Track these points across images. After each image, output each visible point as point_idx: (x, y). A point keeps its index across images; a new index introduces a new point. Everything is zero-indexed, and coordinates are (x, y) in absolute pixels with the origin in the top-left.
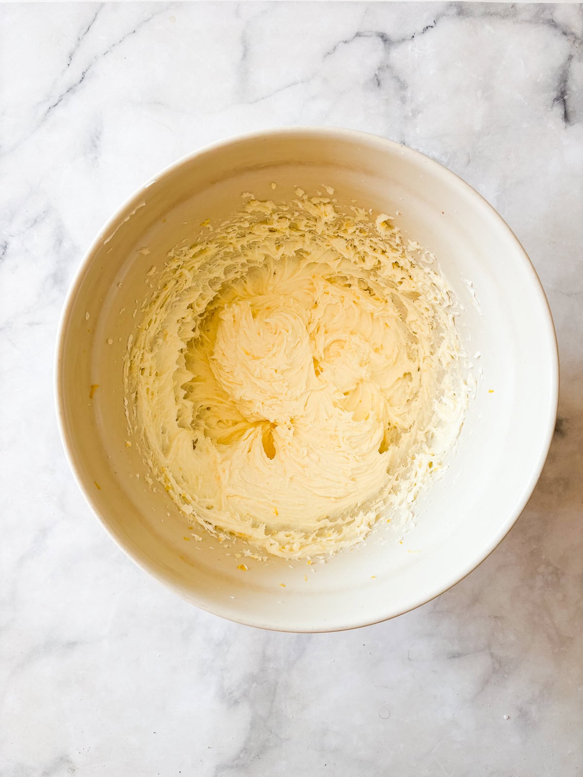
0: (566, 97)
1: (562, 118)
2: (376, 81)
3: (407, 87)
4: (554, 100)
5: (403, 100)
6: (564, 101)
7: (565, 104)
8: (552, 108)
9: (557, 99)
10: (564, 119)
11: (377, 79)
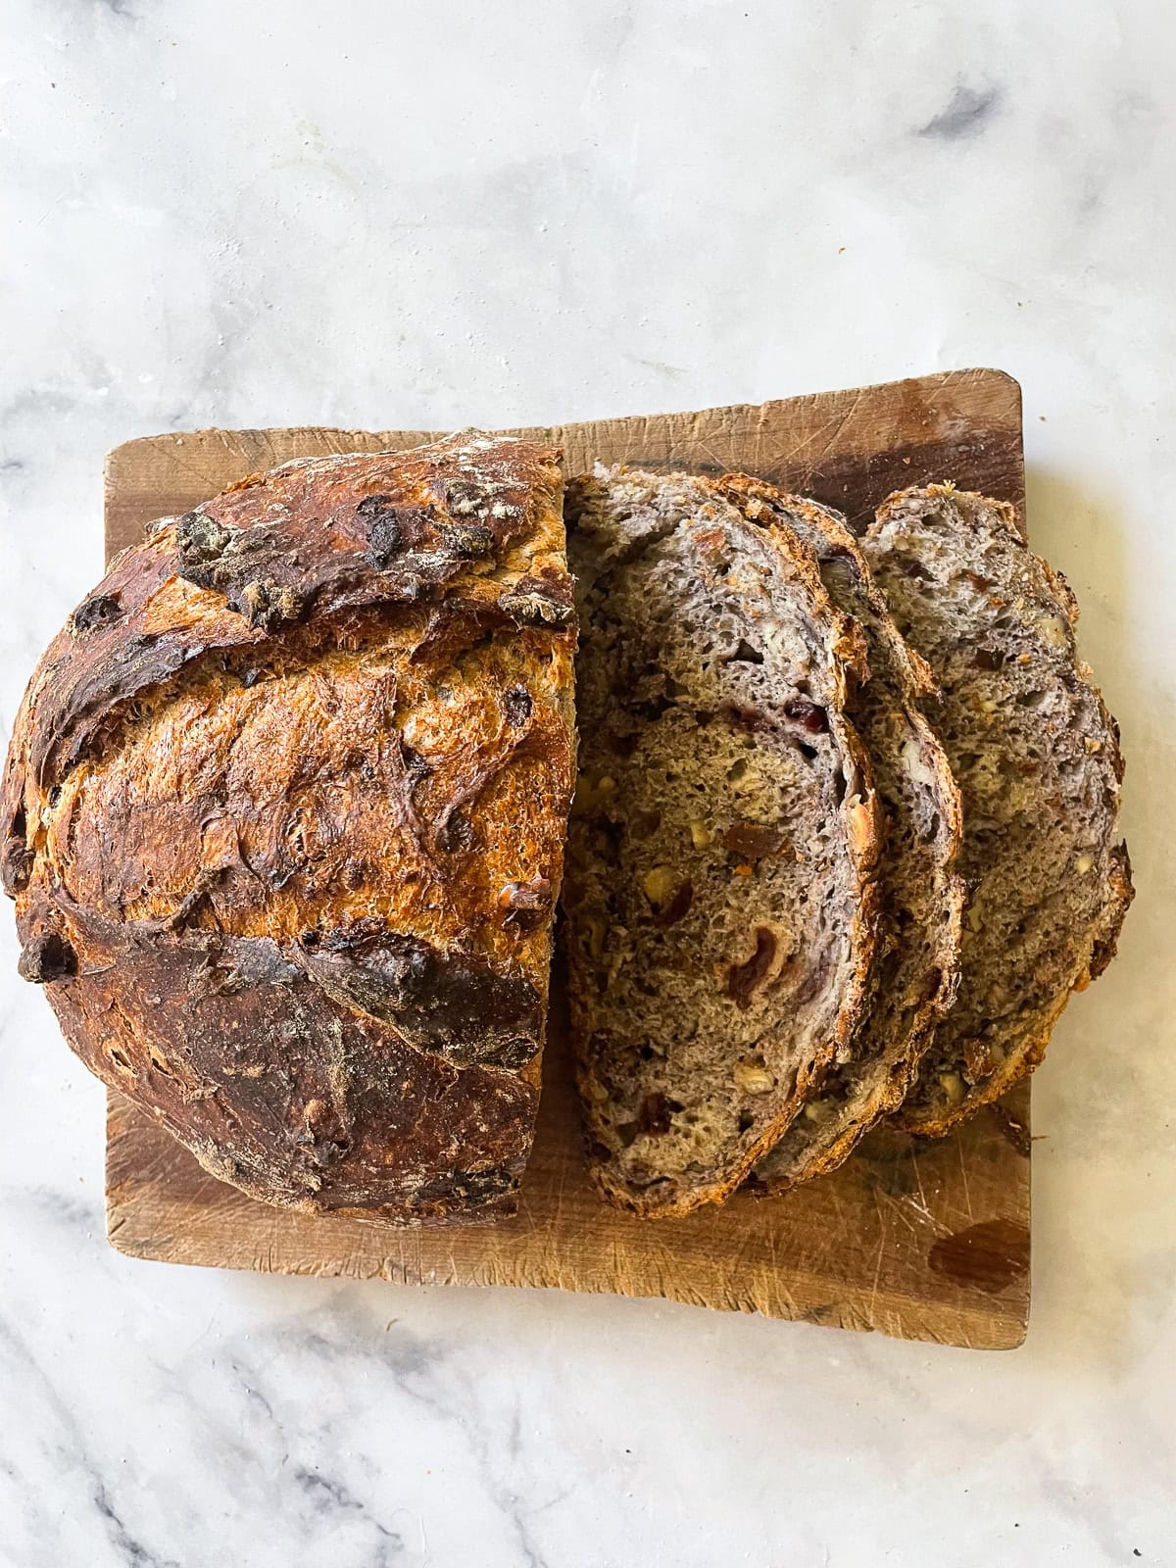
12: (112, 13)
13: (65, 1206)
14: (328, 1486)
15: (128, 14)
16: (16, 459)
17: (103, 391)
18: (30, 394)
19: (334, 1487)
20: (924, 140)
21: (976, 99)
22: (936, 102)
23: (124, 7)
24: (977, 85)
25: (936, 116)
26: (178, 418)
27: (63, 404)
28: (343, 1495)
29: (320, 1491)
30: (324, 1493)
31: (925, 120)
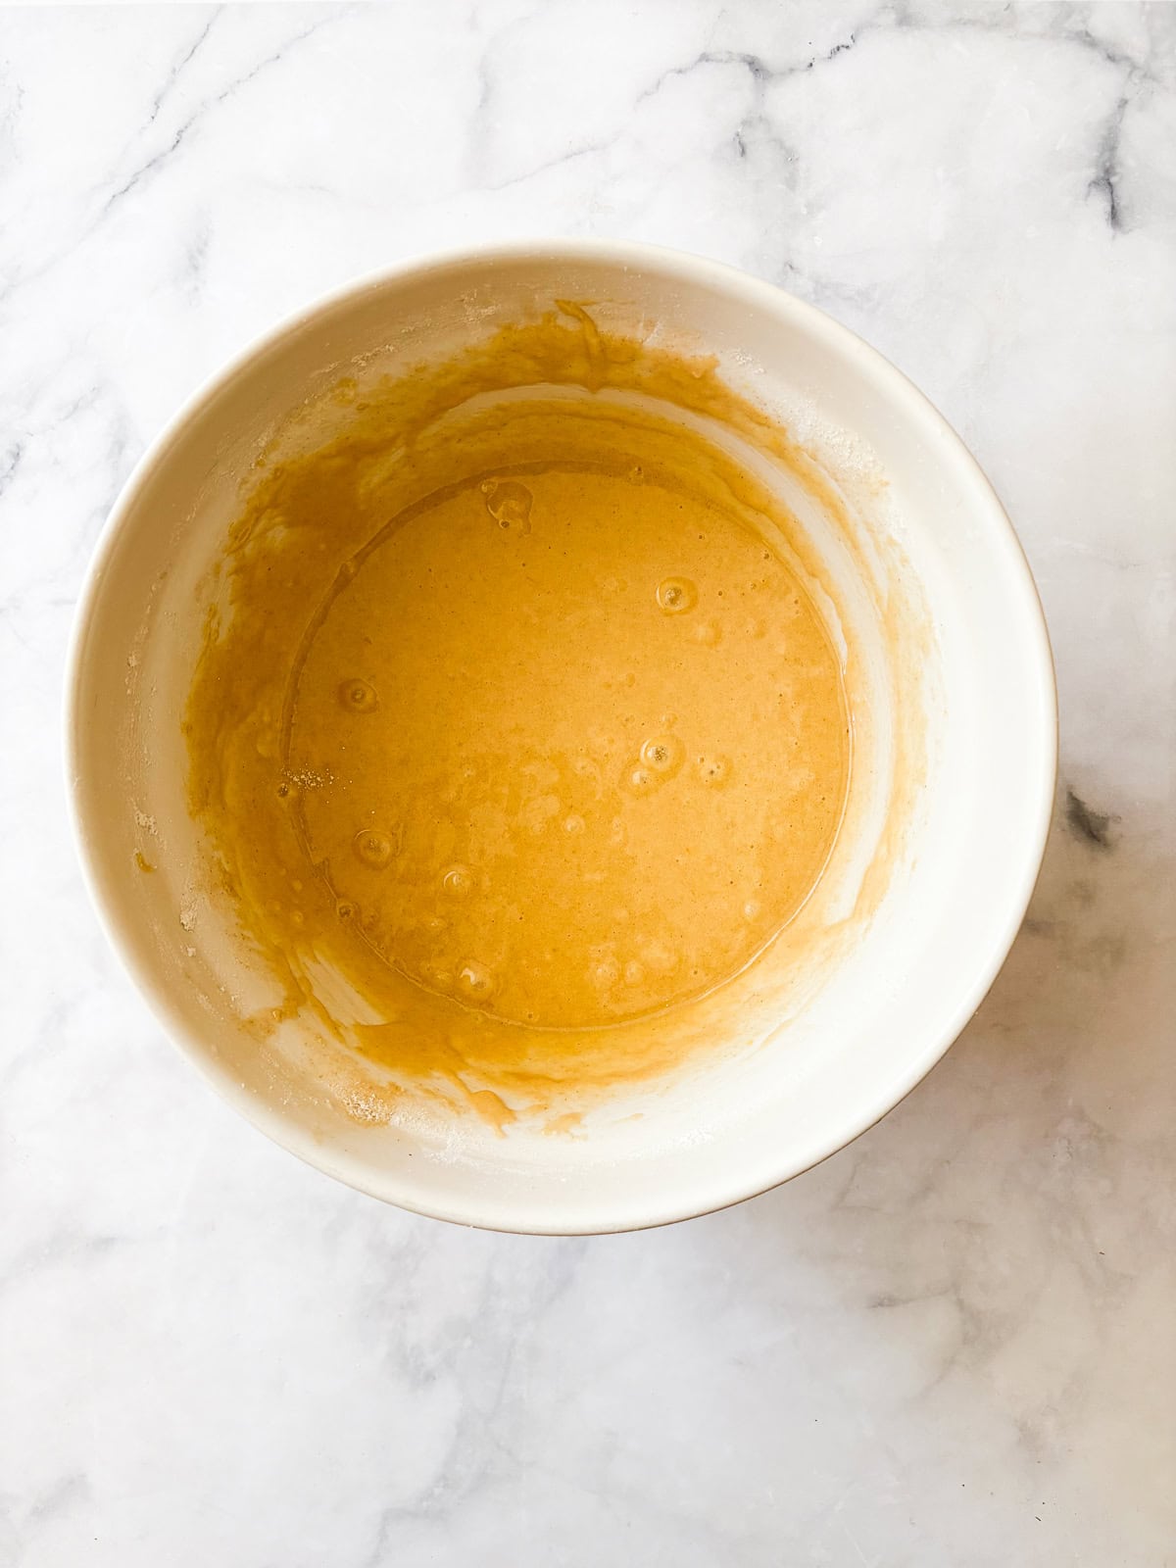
12: (1087, 184)
13: (201, 252)
14: (12, 468)
15: (1088, 194)
16: (747, 151)
17: (804, 211)
18: (796, 157)
19: (12, 473)
20: (1065, 797)
21: (1102, 832)
22: (1095, 802)
23: (1094, 190)
24: (1112, 831)
25: (1084, 803)
26: (791, 267)
27: (791, 183)
28: (8, 479)
29: (8, 462)
30: (8, 467)
31: (1082, 795)
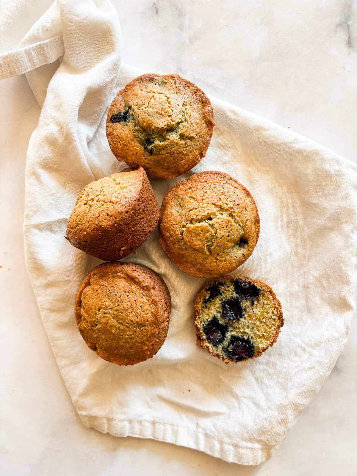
0: (350, 23)
1: (346, 44)
2: (154, 9)
3: (185, 14)
4: (337, 26)
5: (181, 27)
6: (348, 26)
7: (349, 30)
8: (334, 34)
9: (340, 25)
10: (347, 45)
11: (155, 8)
